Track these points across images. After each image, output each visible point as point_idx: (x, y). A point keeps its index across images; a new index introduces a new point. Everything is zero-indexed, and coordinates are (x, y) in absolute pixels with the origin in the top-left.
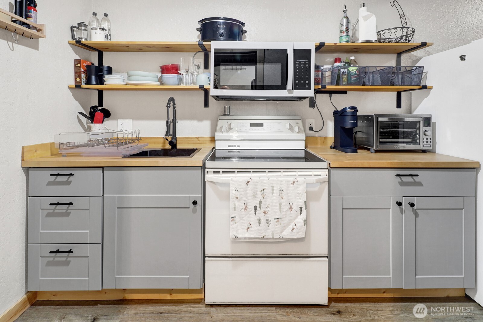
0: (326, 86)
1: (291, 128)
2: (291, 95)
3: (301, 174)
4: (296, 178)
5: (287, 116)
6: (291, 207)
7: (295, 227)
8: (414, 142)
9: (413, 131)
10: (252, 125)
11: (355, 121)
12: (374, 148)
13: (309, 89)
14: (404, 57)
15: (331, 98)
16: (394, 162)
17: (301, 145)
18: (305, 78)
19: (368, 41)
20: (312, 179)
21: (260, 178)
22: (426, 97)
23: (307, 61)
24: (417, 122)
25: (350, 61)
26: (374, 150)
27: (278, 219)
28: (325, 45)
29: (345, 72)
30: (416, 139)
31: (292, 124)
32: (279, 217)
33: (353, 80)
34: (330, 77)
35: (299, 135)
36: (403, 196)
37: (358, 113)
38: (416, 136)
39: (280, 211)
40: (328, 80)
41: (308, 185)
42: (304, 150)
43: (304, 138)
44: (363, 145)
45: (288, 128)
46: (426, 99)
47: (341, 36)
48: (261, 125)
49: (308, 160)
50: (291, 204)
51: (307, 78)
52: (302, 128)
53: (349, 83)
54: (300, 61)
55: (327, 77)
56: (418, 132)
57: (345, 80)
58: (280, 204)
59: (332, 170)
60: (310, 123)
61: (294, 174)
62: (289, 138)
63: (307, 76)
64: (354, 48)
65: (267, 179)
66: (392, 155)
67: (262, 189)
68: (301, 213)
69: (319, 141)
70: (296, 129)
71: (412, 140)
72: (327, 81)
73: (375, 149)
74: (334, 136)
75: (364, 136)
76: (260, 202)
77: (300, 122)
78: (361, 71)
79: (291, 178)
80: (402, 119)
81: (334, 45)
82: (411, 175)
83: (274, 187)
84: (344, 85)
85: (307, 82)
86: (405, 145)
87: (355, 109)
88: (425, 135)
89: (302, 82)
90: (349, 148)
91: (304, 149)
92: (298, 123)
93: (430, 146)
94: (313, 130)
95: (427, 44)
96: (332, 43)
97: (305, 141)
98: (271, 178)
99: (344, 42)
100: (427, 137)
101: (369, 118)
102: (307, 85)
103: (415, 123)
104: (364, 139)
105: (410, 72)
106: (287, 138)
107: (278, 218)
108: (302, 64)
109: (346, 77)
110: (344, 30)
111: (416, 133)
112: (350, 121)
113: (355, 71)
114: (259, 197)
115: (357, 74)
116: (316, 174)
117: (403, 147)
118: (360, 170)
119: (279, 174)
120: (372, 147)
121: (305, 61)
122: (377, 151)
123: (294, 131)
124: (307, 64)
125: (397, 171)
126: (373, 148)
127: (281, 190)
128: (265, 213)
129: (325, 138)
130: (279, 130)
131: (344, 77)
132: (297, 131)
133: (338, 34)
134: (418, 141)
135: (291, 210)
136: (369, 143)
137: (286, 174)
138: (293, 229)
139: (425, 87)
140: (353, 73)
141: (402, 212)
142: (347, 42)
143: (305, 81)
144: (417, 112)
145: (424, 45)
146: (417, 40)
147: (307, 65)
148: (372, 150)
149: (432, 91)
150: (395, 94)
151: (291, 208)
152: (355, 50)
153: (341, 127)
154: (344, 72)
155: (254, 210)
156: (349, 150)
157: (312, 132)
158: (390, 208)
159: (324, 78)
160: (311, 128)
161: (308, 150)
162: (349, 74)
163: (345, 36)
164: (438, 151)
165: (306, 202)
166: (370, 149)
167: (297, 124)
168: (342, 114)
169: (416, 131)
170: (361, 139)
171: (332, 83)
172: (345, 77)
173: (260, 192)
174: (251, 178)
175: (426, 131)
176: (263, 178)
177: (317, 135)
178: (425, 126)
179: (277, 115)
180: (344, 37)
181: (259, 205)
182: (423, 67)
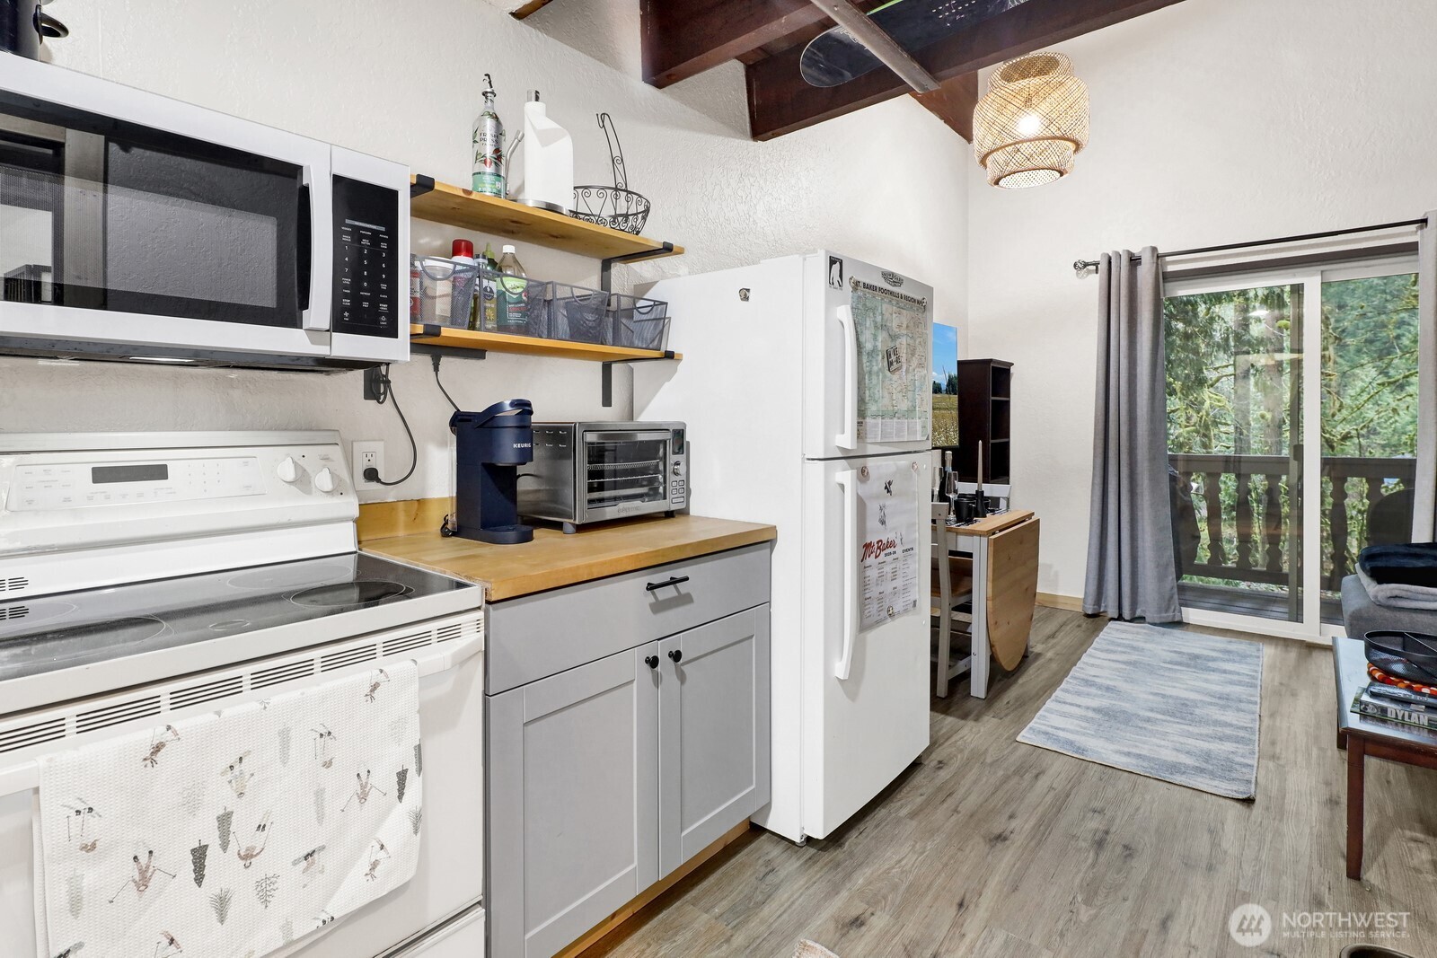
0: (440, 327)
1: (302, 481)
2: (322, 351)
3: (392, 649)
4: (381, 671)
5: (275, 430)
6: (363, 787)
7: (382, 854)
8: (653, 494)
9: (648, 467)
10: (102, 475)
11: (529, 445)
12: (575, 520)
13: (392, 332)
14: (617, 269)
15: (436, 369)
16: (642, 554)
17: (343, 539)
18: (376, 291)
19: (551, 208)
20: (438, 655)
21: (218, 713)
22: (669, 380)
23: (383, 229)
24: (658, 442)
25: (502, 260)
26: (573, 525)
27: (311, 854)
28: (436, 187)
29: (491, 291)
30: (656, 485)
31: (301, 462)
32: (313, 849)
33: (513, 317)
34: (449, 299)
35: (336, 501)
36: (659, 640)
37: (534, 418)
38: (657, 478)
39: (320, 818)
40: (442, 308)
41: (426, 681)
42: (353, 556)
43: (356, 513)
44: (542, 513)
45: (291, 476)
46: (667, 384)
47: (480, 173)
48: (159, 472)
49: (408, 590)
50: (364, 775)
51: (383, 292)
52: (345, 475)
53: (502, 328)
54: (357, 223)
55: (440, 296)
56: (661, 468)
57: (491, 314)
58: (319, 794)
59: (494, 609)
60: (369, 455)
61: (368, 654)
62: (294, 519)
63: (384, 286)
64: (515, 219)
65: (258, 706)
66: (620, 534)
67: (233, 759)
68: (400, 797)
69: (402, 517)
70: (323, 480)
71: (650, 489)
72: (438, 312)
73: (577, 522)
74: (455, 495)
75: (542, 488)
76: (224, 820)
77: (336, 453)
78: (534, 292)
79: (361, 674)
80: (631, 435)
81: (462, 194)
82: (674, 581)
83: (289, 730)
84: (487, 330)
85: (384, 307)
86: (637, 503)
87: (524, 407)
88: (676, 474)
89: (366, 305)
90: (508, 530)
91: (355, 552)
92: (326, 459)
93: (682, 499)
94: (379, 481)
95: (674, 250)
96: (456, 188)
97: (357, 521)
98: (275, 700)
99: (488, 194)
100: (678, 478)
101: (560, 436)
102: (383, 318)
103: (655, 445)
104: (542, 496)
105: (629, 313)
106: (284, 520)
107: (310, 851)
108: (366, 237)
109: (493, 306)
110: (488, 156)
111: (657, 471)
112: (515, 446)
113: (520, 290)
114: (220, 796)
115: (524, 302)
116: (447, 634)
117: (637, 508)
118: (566, 593)
119: (305, 670)
120: (571, 518)
121: (374, 227)
122: (581, 528)
123: (314, 490)
124: (384, 240)
125: (646, 577)
126: (572, 521)
127: (322, 735)
128: (247, 857)
129: (421, 502)
130: (248, 487)
131: (488, 305)
132: (329, 487)
133: (469, 166)
134: (661, 490)
135: (363, 797)
136: (560, 507)
137: (330, 664)
138: (374, 865)
139: (670, 356)
140: (515, 297)
141: (657, 681)
142: (498, 194)
143: (375, 303)
144: (647, 416)
145: (667, 249)
146: (653, 234)
147: (384, 245)
148: (569, 528)
149: (681, 366)
150: (598, 366)
151: (363, 792)
152: (513, 227)
153: (483, 464)
154: (489, 290)
155: (190, 867)
156: (512, 534)
157: (374, 485)
158: (632, 681)
159: (427, 302)
160: (371, 475)
161: (367, 552)
162: (502, 298)
163: (493, 174)
164: (692, 512)
165: (419, 749)
166: (562, 523)
167: (323, 462)
168: (490, 424)
169: (657, 465)
170: (531, 497)
171: (454, 322)
172: (491, 305)
173: (223, 774)
174: (169, 728)
175: (677, 464)
176: (231, 708)
177: (391, 495)
178: (674, 453)
179: (232, 429)
180: (488, 179)
181: (217, 833)
182: (666, 304)
